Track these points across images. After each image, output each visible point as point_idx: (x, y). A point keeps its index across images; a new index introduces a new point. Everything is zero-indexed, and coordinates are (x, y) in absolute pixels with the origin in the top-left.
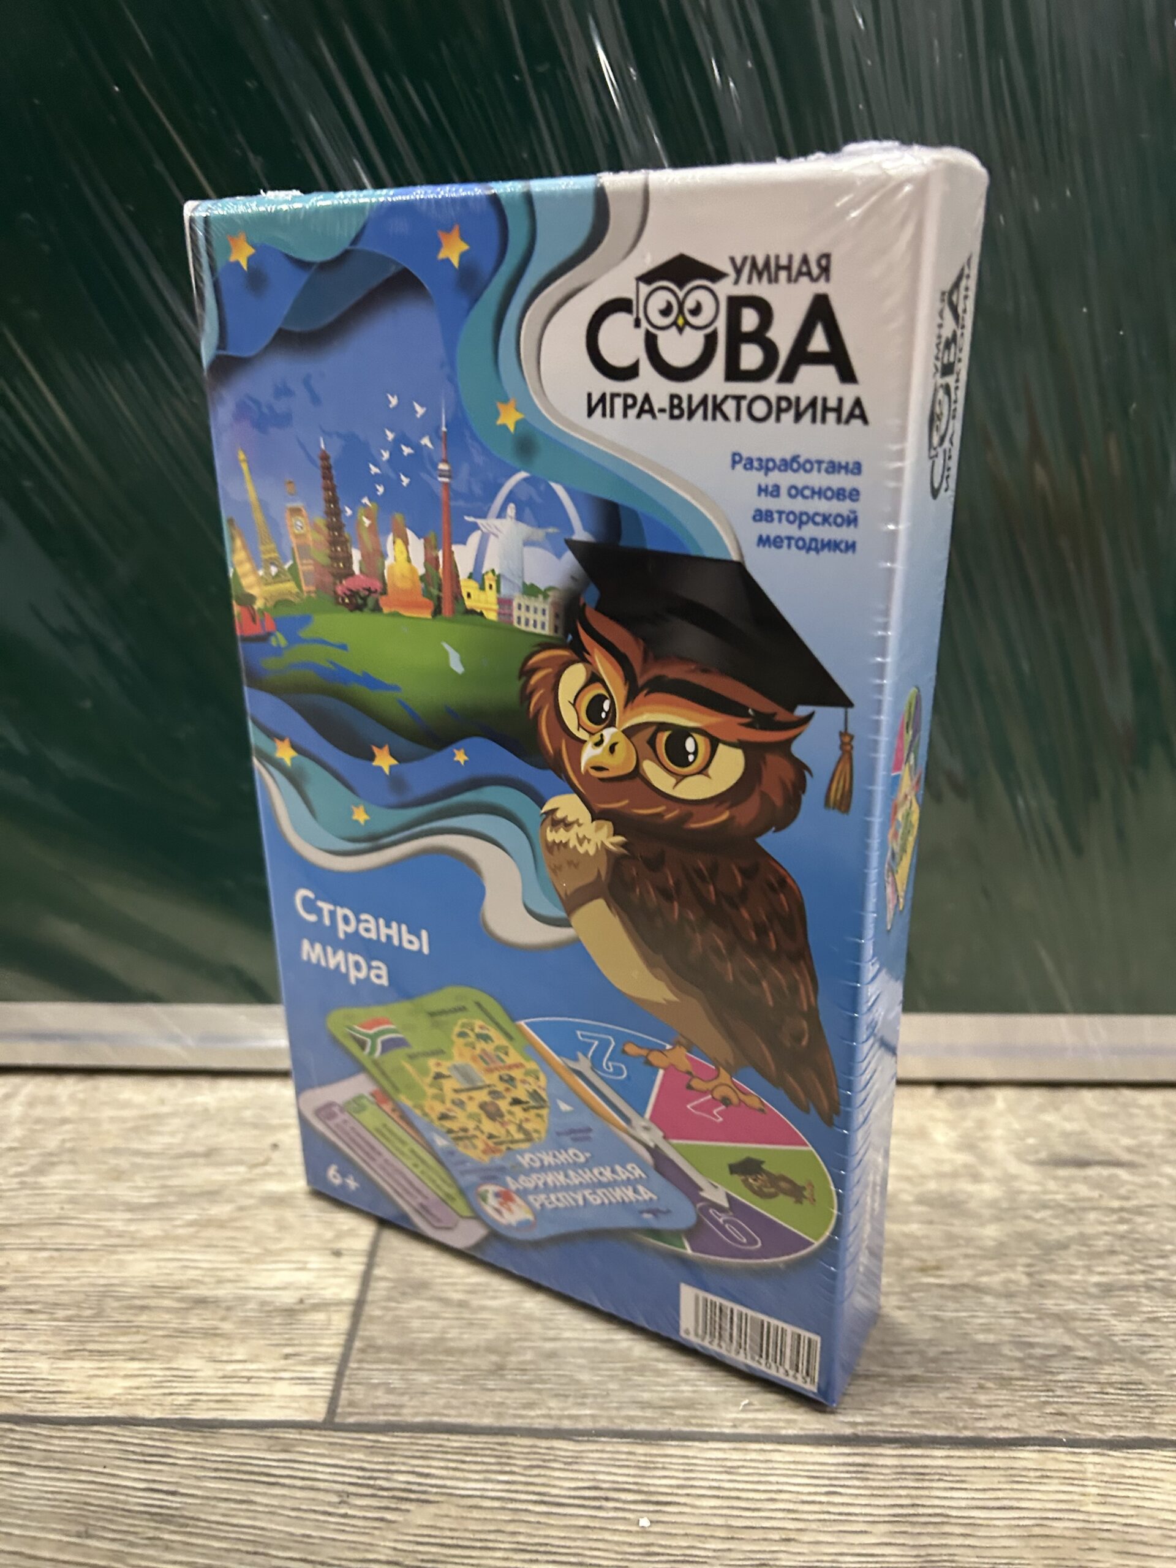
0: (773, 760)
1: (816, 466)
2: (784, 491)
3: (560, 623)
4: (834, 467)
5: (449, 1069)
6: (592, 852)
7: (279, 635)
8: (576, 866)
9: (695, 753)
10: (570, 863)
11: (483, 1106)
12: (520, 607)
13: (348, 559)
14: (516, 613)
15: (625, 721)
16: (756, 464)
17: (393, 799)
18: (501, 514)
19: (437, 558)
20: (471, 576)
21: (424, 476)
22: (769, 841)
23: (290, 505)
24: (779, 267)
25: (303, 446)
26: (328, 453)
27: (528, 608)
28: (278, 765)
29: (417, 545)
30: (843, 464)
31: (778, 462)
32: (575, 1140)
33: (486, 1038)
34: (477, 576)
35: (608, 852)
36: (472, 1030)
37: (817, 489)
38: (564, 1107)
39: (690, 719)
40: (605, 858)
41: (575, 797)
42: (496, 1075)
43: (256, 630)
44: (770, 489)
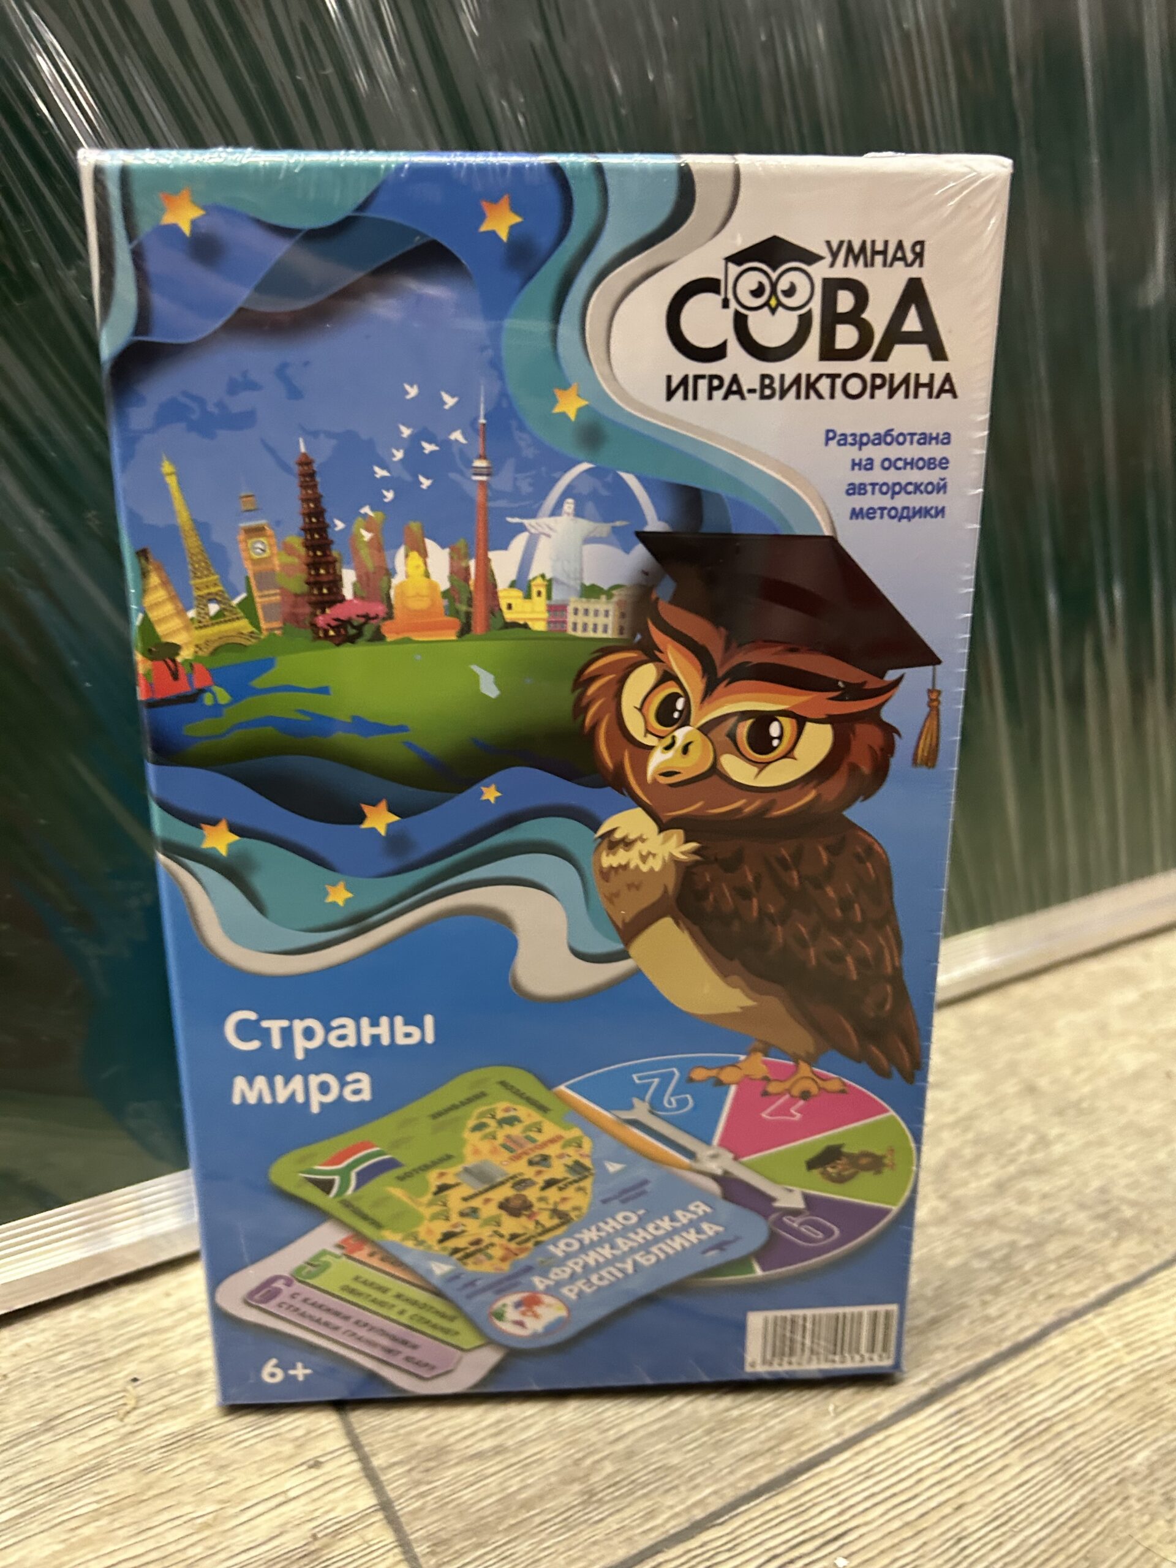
0: (861, 728)
2: (877, 464)
3: (626, 623)
4: (926, 439)
5: (457, 1175)
6: (657, 868)
7: (216, 689)
9: (780, 738)
11: (504, 1206)
12: (576, 611)
13: (336, 583)
14: (571, 618)
15: (698, 721)
16: (850, 440)
17: (392, 864)
18: (556, 511)
19: (467, 569)
20: (513, 585)
21: (453, 476)
22: (857, 813)
23: (243, 525)
24: (875, 253)
25: (272, 451)
26: (312, 457)
27: (586, 612)
29: (439, 559)
30: (934, 435)
31: (872, 437)
32: (624, 1202)
33: (511, 1121)
34: (522, 584)
35: (677, 862)
36: (493, 1117)
37: (909, 460)
38: (613, 1167)
40: (673, 869)
41: (639, 811)
42: (524, 1162)
43: (182, 688)
44: (864, 463)
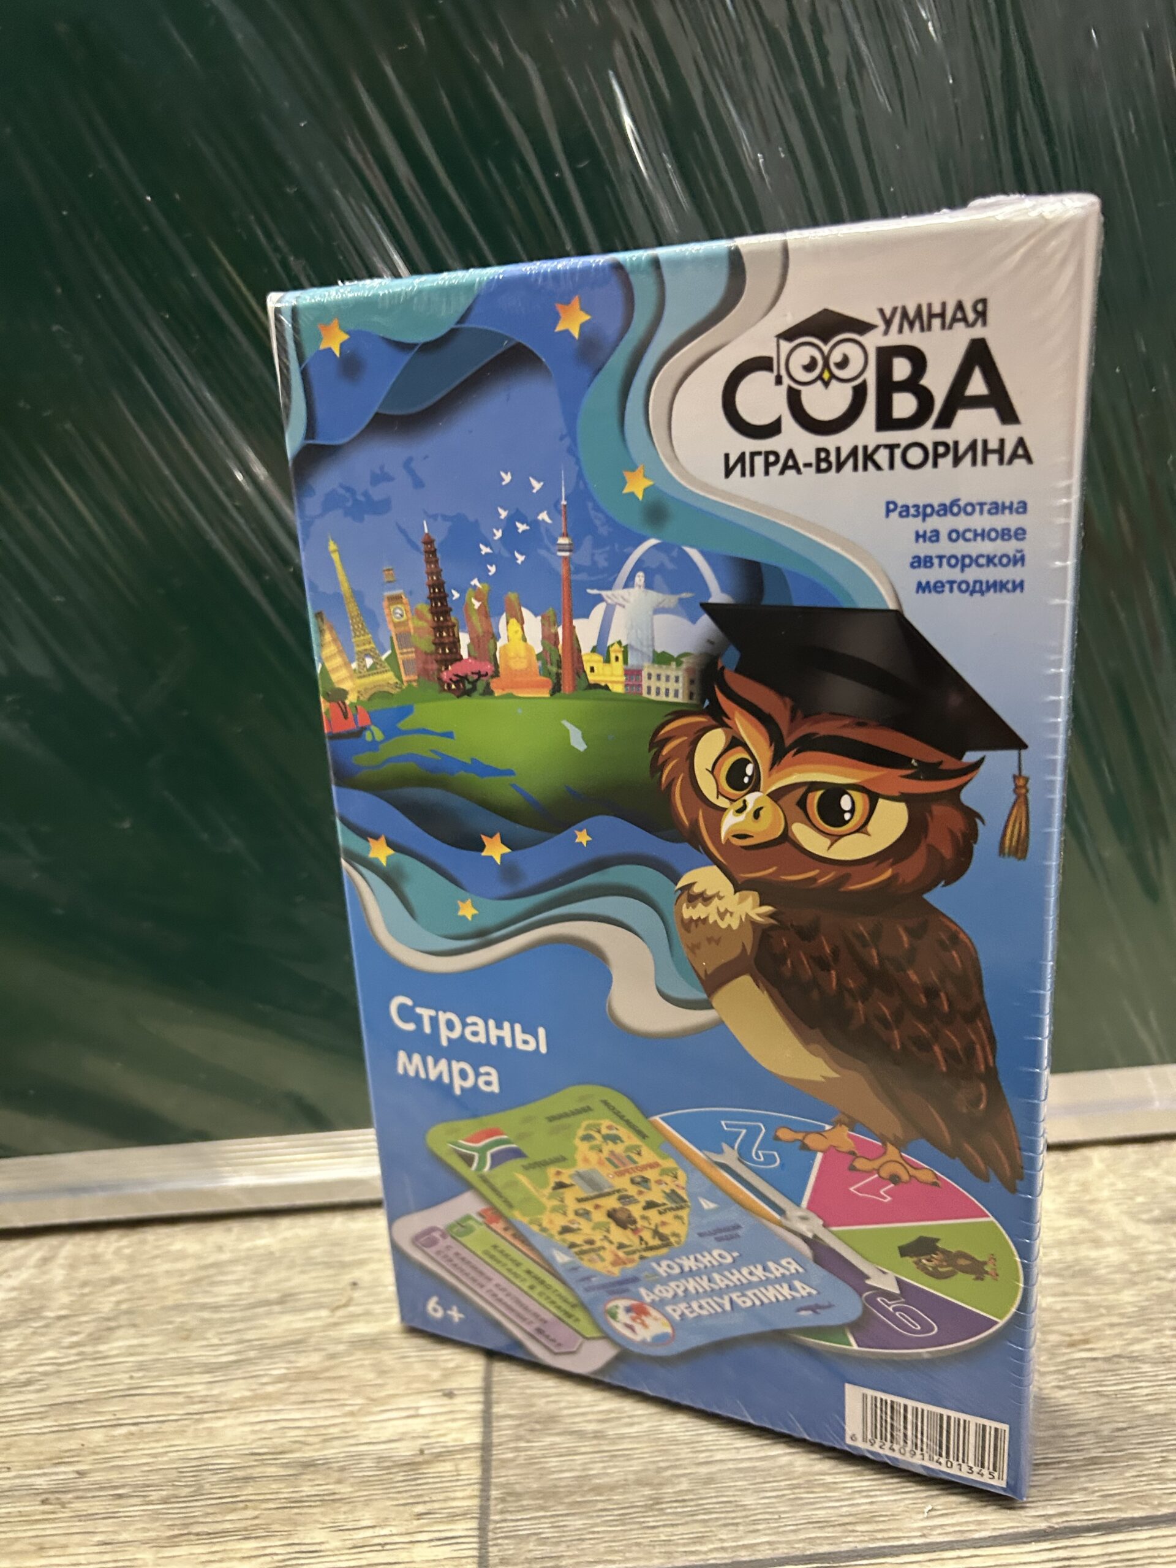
0: (938, 809)
1: (978, 508)
2: (944, 535)
3: (695, 689)
4: (997, 508)
5: (571, 1176)
6: (735, 925)
7: (373, 728)
8: (718, 942)
9: (852, 811)
10: (710, 940)
11: (611, 1214)
12: (650, 676)
13: (456, 643)
14: (645, 683)
15: (769, 786)
16: (912, 511)
17: (507, 890)
18: (629, 583)
19: (556, 635)
20: (594, 650)
21: (543, 552)
22: (938, 897)
23: (387, 594)
25: (403, 532)
26: (433, 536)
27: (659, 677)
28: (372, 866)
29: (533, 625)
30: (1007, 504)
31: (936, 508)
32: (719, 1240)
33: (615, 1139)
34: (601, 649)
35: (754, 923)
36: (599, 1132)
37: (979, 531)
38: (707, 1205)
39: (846, 776)
40: (750, 929)
41: (715, 869)
42: (627, 1177)
43: (350, 726)
44: (928, 534)
